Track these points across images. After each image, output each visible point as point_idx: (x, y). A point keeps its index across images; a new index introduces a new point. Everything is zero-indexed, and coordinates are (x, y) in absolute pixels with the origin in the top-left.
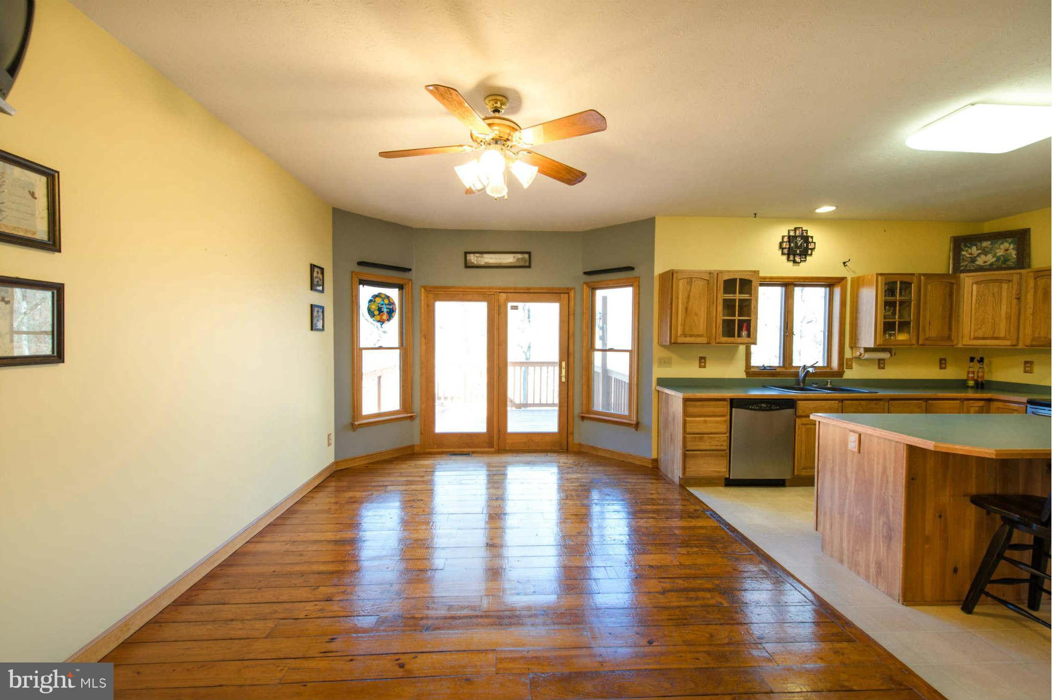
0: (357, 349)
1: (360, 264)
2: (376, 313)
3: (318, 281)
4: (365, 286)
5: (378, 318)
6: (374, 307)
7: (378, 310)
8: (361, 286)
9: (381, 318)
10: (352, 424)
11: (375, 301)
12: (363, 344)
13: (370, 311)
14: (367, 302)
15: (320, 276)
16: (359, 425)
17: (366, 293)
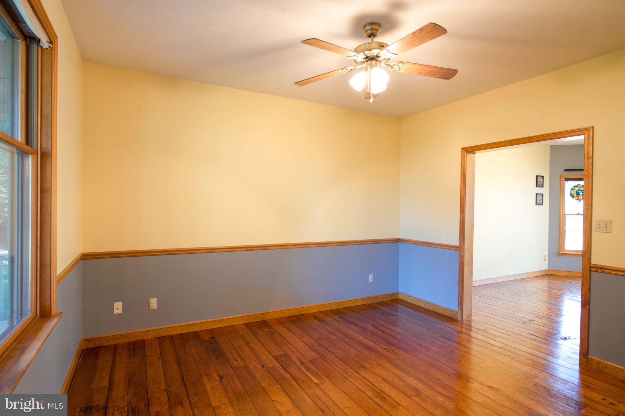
0: (562, 214)
1: (565, 170)
2: (575, 195)
3: (540, 183)
4: (568, 181)
5: (577, 198)
6: (574, 192)
7: (576, 194)
8: (566, 182)
9: (578, 198)
10: (559, 253)
11: (574, 189)
12: (567, 212)
13: (571, 194)
14: (570, 190)
15: (542, 180)
16: (563, 254)
17: (569, 185)
